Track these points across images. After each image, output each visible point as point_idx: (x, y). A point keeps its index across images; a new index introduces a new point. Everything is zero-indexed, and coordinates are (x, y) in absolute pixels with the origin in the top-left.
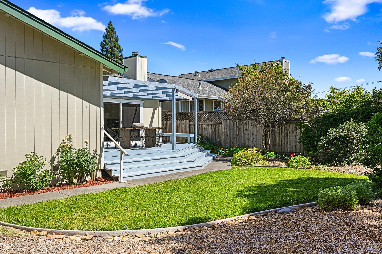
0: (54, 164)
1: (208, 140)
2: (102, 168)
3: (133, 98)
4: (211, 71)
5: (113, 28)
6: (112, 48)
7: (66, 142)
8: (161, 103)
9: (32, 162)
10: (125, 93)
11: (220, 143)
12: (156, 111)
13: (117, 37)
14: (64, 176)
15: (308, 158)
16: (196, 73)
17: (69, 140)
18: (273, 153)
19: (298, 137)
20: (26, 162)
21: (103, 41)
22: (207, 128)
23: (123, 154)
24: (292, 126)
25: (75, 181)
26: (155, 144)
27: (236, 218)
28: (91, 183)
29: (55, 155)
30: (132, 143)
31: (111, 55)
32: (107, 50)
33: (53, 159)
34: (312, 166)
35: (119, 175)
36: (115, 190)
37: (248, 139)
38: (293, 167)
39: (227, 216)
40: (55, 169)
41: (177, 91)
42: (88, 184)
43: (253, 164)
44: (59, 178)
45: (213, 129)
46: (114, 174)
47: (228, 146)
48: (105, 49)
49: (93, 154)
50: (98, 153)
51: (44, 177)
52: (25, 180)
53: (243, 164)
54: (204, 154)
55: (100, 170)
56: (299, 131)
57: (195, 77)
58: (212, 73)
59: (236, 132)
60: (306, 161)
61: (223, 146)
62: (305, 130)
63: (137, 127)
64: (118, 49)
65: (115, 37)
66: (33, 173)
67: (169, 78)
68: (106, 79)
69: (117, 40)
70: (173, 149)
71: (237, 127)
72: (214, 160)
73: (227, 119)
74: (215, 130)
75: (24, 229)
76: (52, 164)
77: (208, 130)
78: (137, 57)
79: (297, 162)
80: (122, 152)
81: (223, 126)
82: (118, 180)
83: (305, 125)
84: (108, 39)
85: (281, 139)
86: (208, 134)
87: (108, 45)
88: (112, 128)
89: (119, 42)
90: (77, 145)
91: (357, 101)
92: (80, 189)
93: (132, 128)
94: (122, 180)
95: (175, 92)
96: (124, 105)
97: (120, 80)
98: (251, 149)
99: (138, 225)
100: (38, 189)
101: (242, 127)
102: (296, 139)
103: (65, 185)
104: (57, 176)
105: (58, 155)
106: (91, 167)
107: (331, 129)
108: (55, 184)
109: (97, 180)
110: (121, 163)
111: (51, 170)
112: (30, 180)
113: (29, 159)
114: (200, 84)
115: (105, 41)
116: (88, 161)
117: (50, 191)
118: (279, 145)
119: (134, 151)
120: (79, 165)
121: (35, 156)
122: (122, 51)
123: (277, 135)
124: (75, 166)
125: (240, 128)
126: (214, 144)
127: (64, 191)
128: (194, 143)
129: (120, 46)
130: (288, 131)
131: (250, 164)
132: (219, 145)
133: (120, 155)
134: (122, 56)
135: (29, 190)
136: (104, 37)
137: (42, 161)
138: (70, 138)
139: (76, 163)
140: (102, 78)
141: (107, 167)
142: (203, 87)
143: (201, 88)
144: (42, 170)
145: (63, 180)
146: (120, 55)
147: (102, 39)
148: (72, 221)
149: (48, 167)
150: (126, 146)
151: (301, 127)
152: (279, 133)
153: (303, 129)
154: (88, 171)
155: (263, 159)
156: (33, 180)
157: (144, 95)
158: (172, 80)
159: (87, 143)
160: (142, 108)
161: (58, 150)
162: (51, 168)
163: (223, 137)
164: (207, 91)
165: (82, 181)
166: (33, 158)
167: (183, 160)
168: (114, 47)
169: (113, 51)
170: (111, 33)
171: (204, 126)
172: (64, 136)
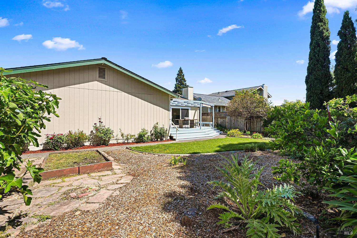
0: (152, 133)
1: (220, 125)
2: (170, 135)
3: (186, 106)
4: (226, 92)
5: (182, 70)
6: (181, 80)
7: (156, 125)
8: (199, 108)
9: (144, 132)
10: (181, 104)
11: (226, 127)
12: (196, 112)
13: (184, 75)
14: (155, 138)
15: (261, 134)
16: (219, 93)
17: (157, 124)
18: (249, 132)
19: (262, 125)
20: (142, 132)
21: (177, 77)
22: (220, 120)
23: (178, 130)
24: (259, 120)
25: (159, 140)
26: (194, 126)
27: (212, 153)
28: (165, 141)
29: (152, 130)
30: (184, 126)
31: (181, 83)
32: (179, 81)
33: (151, 131)
34: (262, 138)
35: (176, 138)
36: (173, 143)
37: (238, 125)
38: (254, 138)
39: (209, 152)
40: (152, 135)
41: (202, 104)
42: (164, 141)
43: (236, 136)
44: (153, 138)
45: (223, 120)
46: (174, 138)
47: (229, 128)
48: (178, 81)
49: (166, 130)
50: (168, 129)
51: (148, 137)
52: (141, 138)
53: (232, 136)
54: (216, 131)
55: (169, 136)
56: (262, 122)
57: (219, 95)
58: (227, 93)
59: (233, 122)
60: (260, 136)
61: (227, 128)
62: (265, 121)
63: (186, 119)
64: (184, 80)
65: (182, 75)
66: (144, 136)
67: (204, 96)
68: (172, 100)
69: (183, 76)
70: (200, 129)
71: (233, 119)
72: (220, 134)
73: (229, 116)
74: (223, 121)
75: (141, 152)
76: (151, 133)
77: (220, 121)
78: (189, 87)
79: (256, 136)
80: (177, 129)
81: (227, 119)
82: (175, 140)
83: (265, 119)
84: (179, 76)
85: (254, 126)
86: (220, 122)
87: (179, 79)
88: (176, 120)
89: (184, 77)
90: (160, 126)
91: (297, 107)
92: (161, 142)
93: (184, 120)
94: (177, 140)
95: (201, 104)
96: (182, 109)
97: (177, 100)
98: (236, 129)
99: (176, 153)
100: (146, 142)
101: (236, 119)
102: (261, 125)
103: (155, 141)
104: (152, 138)
105: (153, 130)
106: (165, 134)
107: (273, 121)
108: (152, 141)
109: (167, 140)
110: (176, 134)
111: (150, 135)
112: (143, 138)
113: (143, 131)
114: (219, 98)
115: (178, 77)
116: (164, 132)
117: (150, 143)
118: (253, 128)
119: (184, 129)
120: (160, 134)
121: (145, 130)
122: (186, 81)
123: (252, 124)
124: (159, 134)
125: (235, 120)
126: (223, 127)
127: (155, 143)
128: (213, 126)
129: (185, 79)
130: (257, 121)
131: (235, 136)
132: (225, 128)
133: (176, 131)
134: (186, 84)
135: (143, 142)
136: (177, 75)
137: (147, 132)
138: (157, 123)
139: (159, 133)
140: (170, 99)
141: (172, 135)
142: (221, 100)
143: (220, 100)
144: (147, 135)
145: (155, 139)
146: (185, 83)
147: (176, 76)
148: (156, 151)
149: (149, 134)
150: (181, 127)
151: (263, 120)
152: (253, 123)
153: (264, 121)
154: (164, 136)
155: (242, 134)
156: (144, 138)
157: (190, 105)
158: (206, 97)
159: (164, 125)
160: (190, 110)
161: (153, 128)
162: (150, 134)
163: (227, 124)
164: (223, 102)
165: (162, 140)
166: (144, 130)
167: (205, 133)
168: (182, 79)
169: (181, 81)
170: (181, 73)
171: (219, 119)
172: (155, 123)
